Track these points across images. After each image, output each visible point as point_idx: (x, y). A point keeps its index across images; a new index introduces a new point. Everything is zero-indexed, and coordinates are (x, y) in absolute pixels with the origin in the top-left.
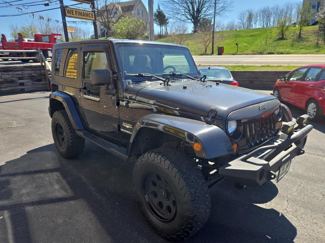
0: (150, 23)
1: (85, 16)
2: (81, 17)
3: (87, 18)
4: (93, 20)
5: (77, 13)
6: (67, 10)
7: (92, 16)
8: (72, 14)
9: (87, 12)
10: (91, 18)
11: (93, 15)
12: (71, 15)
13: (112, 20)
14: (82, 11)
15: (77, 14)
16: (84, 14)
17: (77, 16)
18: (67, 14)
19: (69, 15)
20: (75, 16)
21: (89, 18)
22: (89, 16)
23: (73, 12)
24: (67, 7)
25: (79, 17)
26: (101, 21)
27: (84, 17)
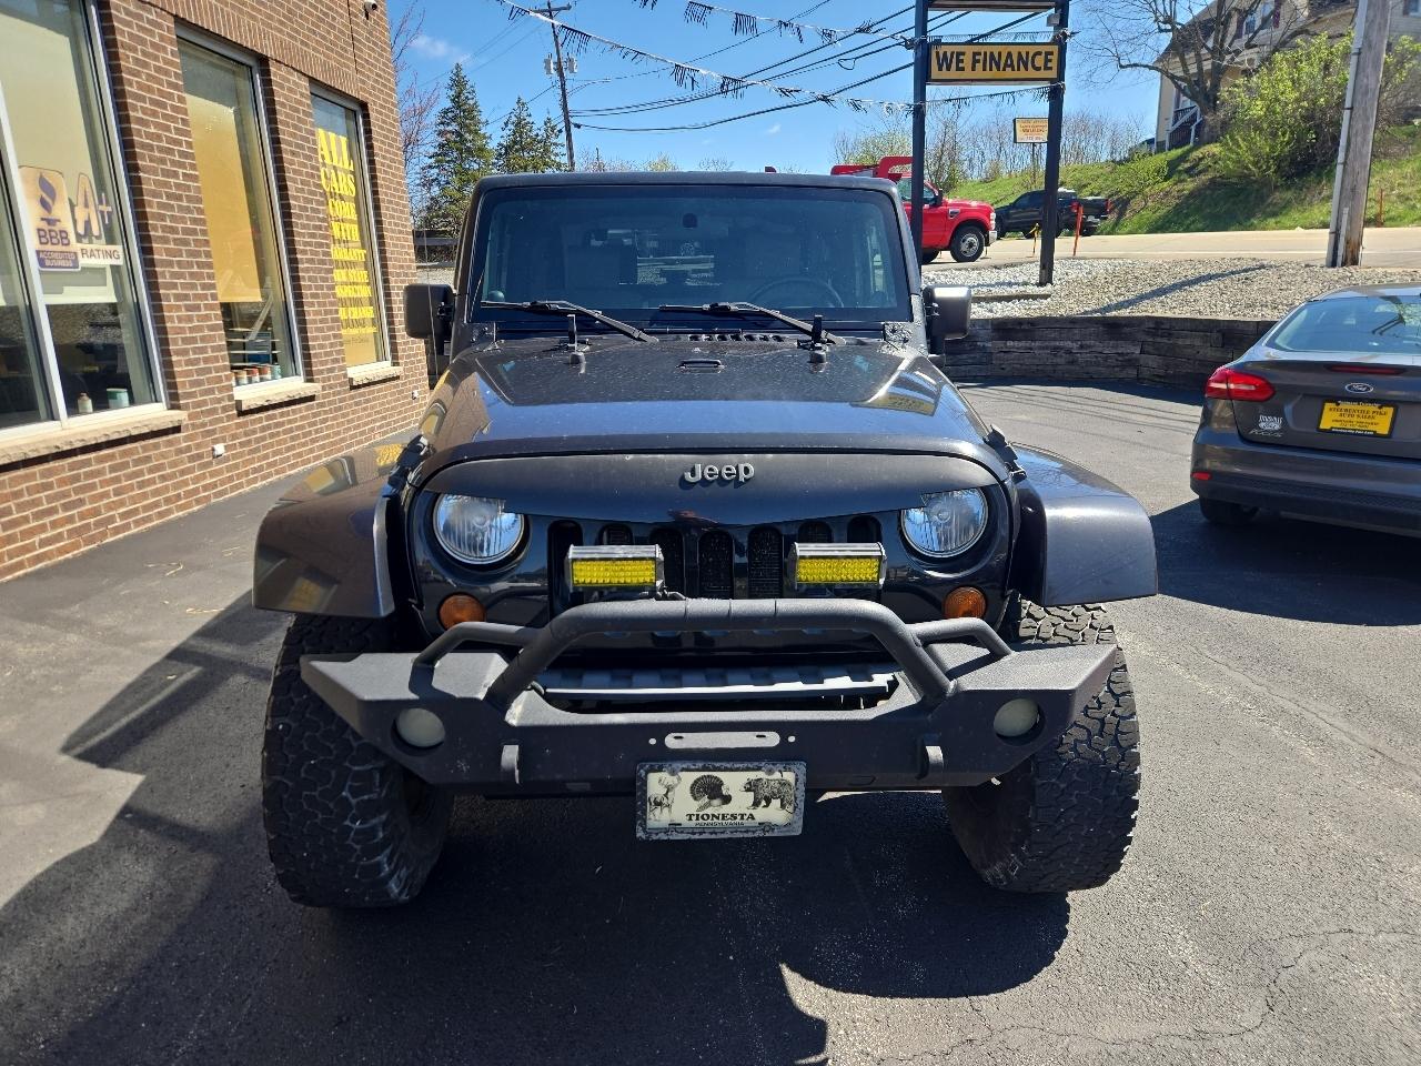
0: (1359, 54)
1: (1013, 70)
2: (995, 73)
3: (1022, 74)
4: (1051, 80)
5: (978, 61)
6: (938, 53)
7: (1047, 61)
8: (958, 69)
9: (1023, 50)
10: (1043, 74)
11: (1055, 58)
12: (953, 74)
13: (1237, 60)
14: (1000, 48)
15: (979, 66)
16: (1012, 61)
17: (980, 73)
18: (935, 73)
19: (944, 74)
20: (968, 74)
21: (1032, 73)
22: (1033, 66)
23: (962, 61)
24: (938, 42)
25: (988, 74)
26: (1179, 73)
27: (1009, 73)
